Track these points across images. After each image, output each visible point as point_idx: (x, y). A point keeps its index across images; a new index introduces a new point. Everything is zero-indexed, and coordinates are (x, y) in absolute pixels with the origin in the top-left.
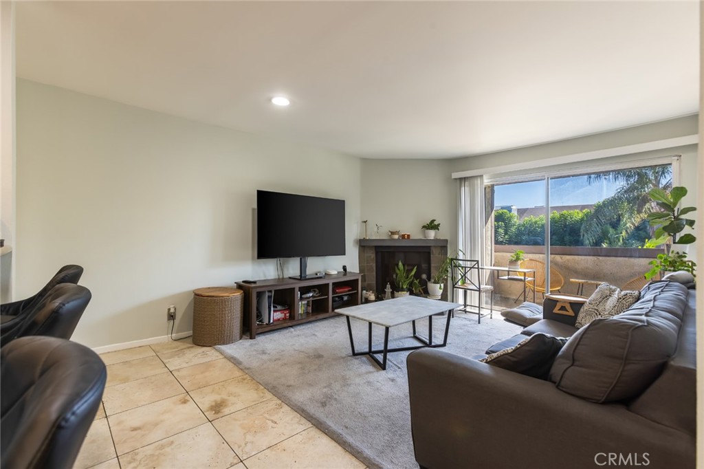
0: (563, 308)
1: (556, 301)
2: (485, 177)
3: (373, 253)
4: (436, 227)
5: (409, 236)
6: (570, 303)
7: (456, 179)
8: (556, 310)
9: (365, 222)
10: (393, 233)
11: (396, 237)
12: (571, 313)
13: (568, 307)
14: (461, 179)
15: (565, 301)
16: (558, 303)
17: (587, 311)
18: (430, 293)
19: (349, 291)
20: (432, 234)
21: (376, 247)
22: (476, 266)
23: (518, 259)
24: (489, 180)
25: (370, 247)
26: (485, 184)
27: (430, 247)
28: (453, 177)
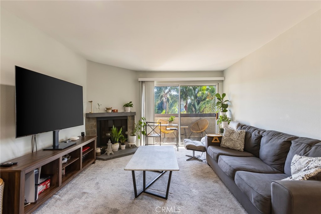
0: (216, 140)
1: (212, 138)
2: (155, 81)
3: (95, 122)
4: (131, 106)
5: (117, 110)
6: (218, 137)
7: (140, 81)
8: (213, 141)
9: (91, 102)
10: (108, 109)
11: (110, 111)
12: (218, 141)
13: (217, 139)
14: (142, 82)
15: (216, 137)
16: (214, 138)
17: (225, 140)
18: (130, 142)
19: (88, 150)
20: (129, 109)
21: (97, 118)
22: (160, 125)
23: (172, 120)
24: (158, 84)
25: (93, 118)
26: (155, 85)
27: (127, 116)
28: (139, 80)
